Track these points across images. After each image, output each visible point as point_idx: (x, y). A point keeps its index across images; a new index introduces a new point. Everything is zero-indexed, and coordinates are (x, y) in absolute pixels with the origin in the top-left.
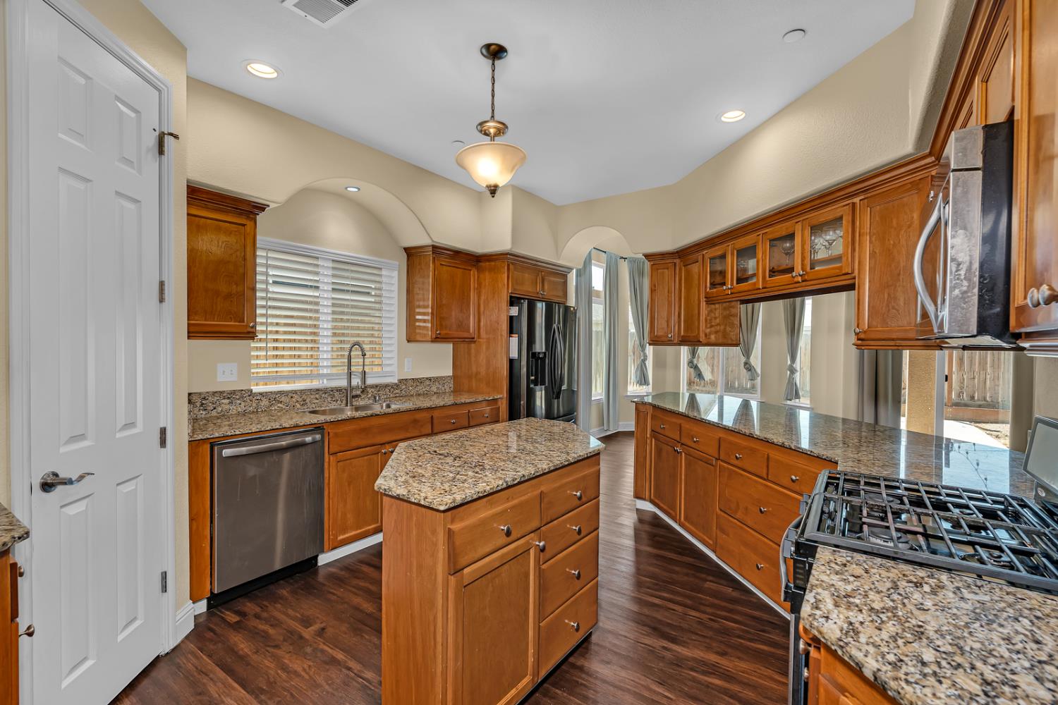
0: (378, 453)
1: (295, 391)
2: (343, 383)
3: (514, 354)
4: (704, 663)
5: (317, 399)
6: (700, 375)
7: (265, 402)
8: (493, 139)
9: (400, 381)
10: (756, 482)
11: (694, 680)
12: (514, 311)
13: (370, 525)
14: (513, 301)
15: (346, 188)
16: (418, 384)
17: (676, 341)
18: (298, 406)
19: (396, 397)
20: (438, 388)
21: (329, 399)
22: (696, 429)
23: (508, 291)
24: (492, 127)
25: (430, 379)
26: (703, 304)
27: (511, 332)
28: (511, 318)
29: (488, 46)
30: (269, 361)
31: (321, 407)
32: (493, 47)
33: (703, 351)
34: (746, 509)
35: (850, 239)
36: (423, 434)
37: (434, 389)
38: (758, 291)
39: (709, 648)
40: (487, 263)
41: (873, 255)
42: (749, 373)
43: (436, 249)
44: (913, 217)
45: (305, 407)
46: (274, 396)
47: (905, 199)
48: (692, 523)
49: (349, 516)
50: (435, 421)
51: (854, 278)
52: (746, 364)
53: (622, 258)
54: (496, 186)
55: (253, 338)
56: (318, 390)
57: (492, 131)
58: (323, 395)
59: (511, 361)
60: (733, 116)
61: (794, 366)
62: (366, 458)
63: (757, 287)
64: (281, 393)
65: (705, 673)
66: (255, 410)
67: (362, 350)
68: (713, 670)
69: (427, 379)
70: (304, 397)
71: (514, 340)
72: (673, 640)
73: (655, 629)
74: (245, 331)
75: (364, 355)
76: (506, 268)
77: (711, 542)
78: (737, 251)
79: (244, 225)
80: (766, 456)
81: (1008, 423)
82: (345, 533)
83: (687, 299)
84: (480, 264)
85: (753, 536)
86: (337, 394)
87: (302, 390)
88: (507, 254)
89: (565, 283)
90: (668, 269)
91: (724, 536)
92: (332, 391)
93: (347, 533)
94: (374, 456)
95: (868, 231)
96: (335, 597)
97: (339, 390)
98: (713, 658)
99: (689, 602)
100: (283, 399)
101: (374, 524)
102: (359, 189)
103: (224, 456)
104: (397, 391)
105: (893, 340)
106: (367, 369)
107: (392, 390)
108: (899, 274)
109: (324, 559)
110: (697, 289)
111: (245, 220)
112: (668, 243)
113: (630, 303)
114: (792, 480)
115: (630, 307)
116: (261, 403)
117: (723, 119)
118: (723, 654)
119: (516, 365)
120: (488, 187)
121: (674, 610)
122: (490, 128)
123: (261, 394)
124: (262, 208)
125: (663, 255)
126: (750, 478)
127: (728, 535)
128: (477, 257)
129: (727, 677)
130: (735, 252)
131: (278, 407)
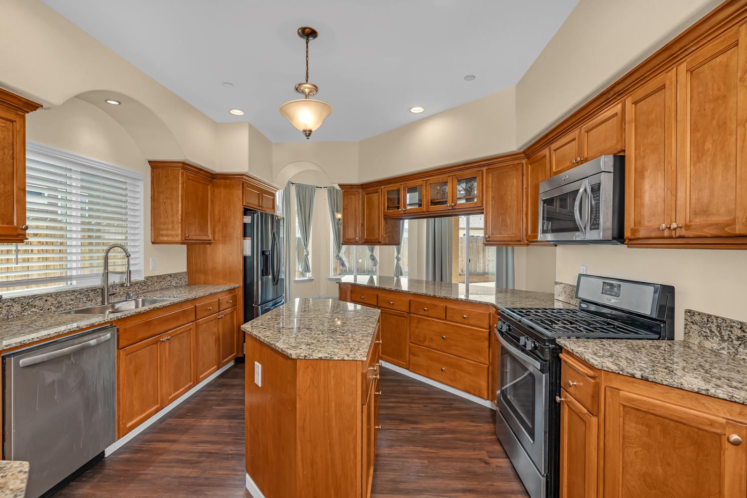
0: (157, 342)
1: (51, 294)
2: (97, 282)
3: (248, 253)
4: (438, 429)
5: (73, 300)
6: (343, 264)
7: (17, 308)
8: (307, 96)
9: (148, 278)
10: (438, 322)
11: (439, 439)
12: (248, 219)
13: (152, 407)
14: (246, 211)
15: (106, 101)
16: (162, 280)
17: (360, 243)
18: (54, 309)
19: (144, 293)
20: (177, 283)
21: (85, 299)
22: (390, 297)
23: (243, 204)
24: (307, 88)
25: (170, 275)
26: (382, 220)
27: (245, 236)
28: (245, 225)
29: (303, 29)
30: (20, 265)
31: (78, 307)
32: (307, 30)
33: (377, 248)
34: (431, 339)
35: (481, 189)
36: (190, 321)
37: (174, 284)
38: (424, 213)
39: (434, 421)
40: (222, 181)
41: (493, 198)
42: (373, 261)
43: (185, 166)
44: (513, 182)
45: (61, 309)
46: (27, 301)
47: (510, 172)
48: (388, 355)
49: (135, 403)
50: (198, 310)
51: (483, 209)
52: (371, 256)
53: (292, 183)
54: (311, 131)
55: (22, 241)
56: (74, 291)
57: (307, 91)
58: (79, 296)
59: (245, 258)
60: (417, 110)
61: (400, 256)
62: (148, 348)
63: (423, 210)
64: (34, 297)
65: (440, 434)
66: (6, 317)
67: (125, 251)
68: (444, 431)
69: (168, 275)
70: (59, 299)
71: (248, 242)
72: (415, 423)
73: (401, 420)
74: (16, 234)
75: (128, 256)
76: (241, 186)
77: (405, 364)
78: (408, 189)
79: (13, 122)
80: (445, 307)
81: (494, 281)
82: (132, 420)
83: (369, 215)
84: (215, 180)
85: (437, 353)
86: (91, 294)
87: (57, 293)
88: (243, 175)
89: (274, 200)
90: (354, 195)
91: (416, 358)
92: (87, 291)
93: (134, 419)
94: (153, 345)
95: (491, 185)
96: (149, 476)
97: (94, 290)
98: (439, 425)
99: (407, 400)
100: (37, 303)
101: (154, 406)
102: (120, 103)
103: (21, 366)
104: (144, 288)
105: (505, 241)
106: (131, 268)
107: (140, 287)
108: (507, 209)
109: (109, 451)
110: (377, 209)
111: (14, 116)
112: (355, 179)
113: (297, 215)
114: (464, 318)
115: (297, 218)
116: (12, 309)
117: (412, 111)
118: (442, 422)
119: (248, 261)
120: (305, 131)
121: (403, 407)
122: (305, 88)
123: (13, 300)
124: (33, 106)
125: (351, 186)
126: (433, 321)
127: (419, 357)
128: (213, 174)
129: (453, 432)
130: (407, 189)
131: (32, 312)
